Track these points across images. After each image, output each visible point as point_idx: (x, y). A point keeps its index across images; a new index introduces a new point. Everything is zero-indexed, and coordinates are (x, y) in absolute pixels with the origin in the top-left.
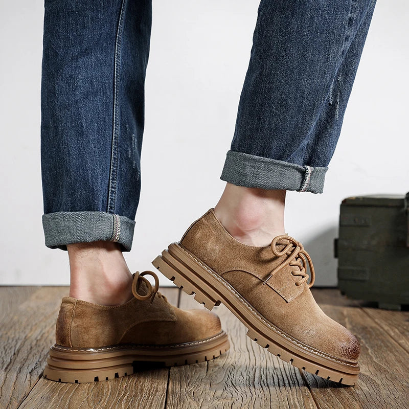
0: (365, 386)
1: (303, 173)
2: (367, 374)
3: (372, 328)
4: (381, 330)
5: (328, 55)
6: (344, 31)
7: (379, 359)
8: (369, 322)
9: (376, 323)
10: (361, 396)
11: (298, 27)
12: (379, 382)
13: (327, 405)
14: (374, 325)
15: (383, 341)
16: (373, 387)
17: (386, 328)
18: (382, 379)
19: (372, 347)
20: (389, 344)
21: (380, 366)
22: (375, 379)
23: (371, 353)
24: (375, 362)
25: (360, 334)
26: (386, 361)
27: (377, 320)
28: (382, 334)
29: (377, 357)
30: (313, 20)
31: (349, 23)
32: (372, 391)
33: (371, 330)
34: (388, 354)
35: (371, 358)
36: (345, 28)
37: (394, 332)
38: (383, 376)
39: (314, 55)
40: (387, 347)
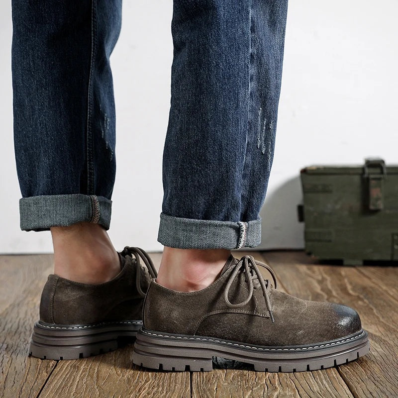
0: (379, 347)
1: (238, 230)
2: (378, 334)
3: (371, 287)
4: (380, 290)
5: (238, 100)
6: (248, 71)
7: (386, 319)
8: (367, 282)
9: (374, 283)
10: (378, 358)
11: (207, 77)
12: (392, 343)
13: (348, 369)
14: (372, 285)
15: (384, 301)
16: (387, 348)
17: (384, 288)
18: (394, 339)
19: (376, 307)
20: (391, 304)
21: (388, 326)
22: (387, 339)
23: (377, 313)
24: (382, 322)
25: (361, 294)
26: (393, 321)
27: (374, 280)
28: (382, 294)
29: (383, 317)
30: (219, 67)
31: (251, 60)
32: (387, 353)
33: (370, 289)
34: (393, 314)
35: (378, 318)
36: (248, 66)
37: (393, 292)
38: (394, 336)
39: (225, 103)
40: (390, 306)
